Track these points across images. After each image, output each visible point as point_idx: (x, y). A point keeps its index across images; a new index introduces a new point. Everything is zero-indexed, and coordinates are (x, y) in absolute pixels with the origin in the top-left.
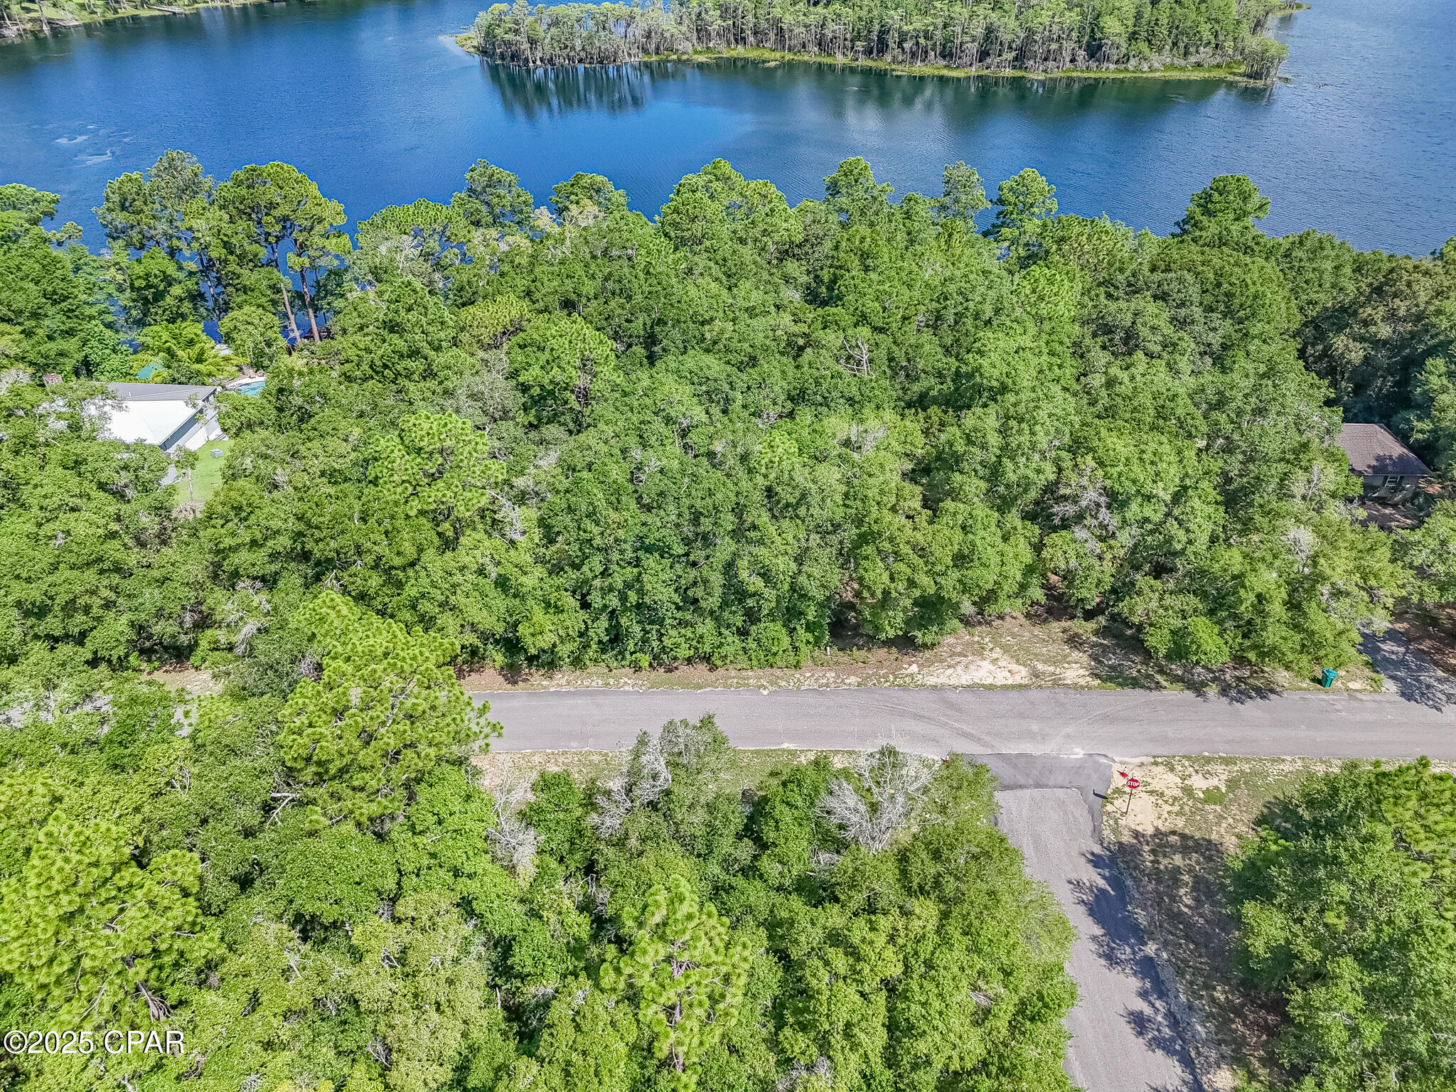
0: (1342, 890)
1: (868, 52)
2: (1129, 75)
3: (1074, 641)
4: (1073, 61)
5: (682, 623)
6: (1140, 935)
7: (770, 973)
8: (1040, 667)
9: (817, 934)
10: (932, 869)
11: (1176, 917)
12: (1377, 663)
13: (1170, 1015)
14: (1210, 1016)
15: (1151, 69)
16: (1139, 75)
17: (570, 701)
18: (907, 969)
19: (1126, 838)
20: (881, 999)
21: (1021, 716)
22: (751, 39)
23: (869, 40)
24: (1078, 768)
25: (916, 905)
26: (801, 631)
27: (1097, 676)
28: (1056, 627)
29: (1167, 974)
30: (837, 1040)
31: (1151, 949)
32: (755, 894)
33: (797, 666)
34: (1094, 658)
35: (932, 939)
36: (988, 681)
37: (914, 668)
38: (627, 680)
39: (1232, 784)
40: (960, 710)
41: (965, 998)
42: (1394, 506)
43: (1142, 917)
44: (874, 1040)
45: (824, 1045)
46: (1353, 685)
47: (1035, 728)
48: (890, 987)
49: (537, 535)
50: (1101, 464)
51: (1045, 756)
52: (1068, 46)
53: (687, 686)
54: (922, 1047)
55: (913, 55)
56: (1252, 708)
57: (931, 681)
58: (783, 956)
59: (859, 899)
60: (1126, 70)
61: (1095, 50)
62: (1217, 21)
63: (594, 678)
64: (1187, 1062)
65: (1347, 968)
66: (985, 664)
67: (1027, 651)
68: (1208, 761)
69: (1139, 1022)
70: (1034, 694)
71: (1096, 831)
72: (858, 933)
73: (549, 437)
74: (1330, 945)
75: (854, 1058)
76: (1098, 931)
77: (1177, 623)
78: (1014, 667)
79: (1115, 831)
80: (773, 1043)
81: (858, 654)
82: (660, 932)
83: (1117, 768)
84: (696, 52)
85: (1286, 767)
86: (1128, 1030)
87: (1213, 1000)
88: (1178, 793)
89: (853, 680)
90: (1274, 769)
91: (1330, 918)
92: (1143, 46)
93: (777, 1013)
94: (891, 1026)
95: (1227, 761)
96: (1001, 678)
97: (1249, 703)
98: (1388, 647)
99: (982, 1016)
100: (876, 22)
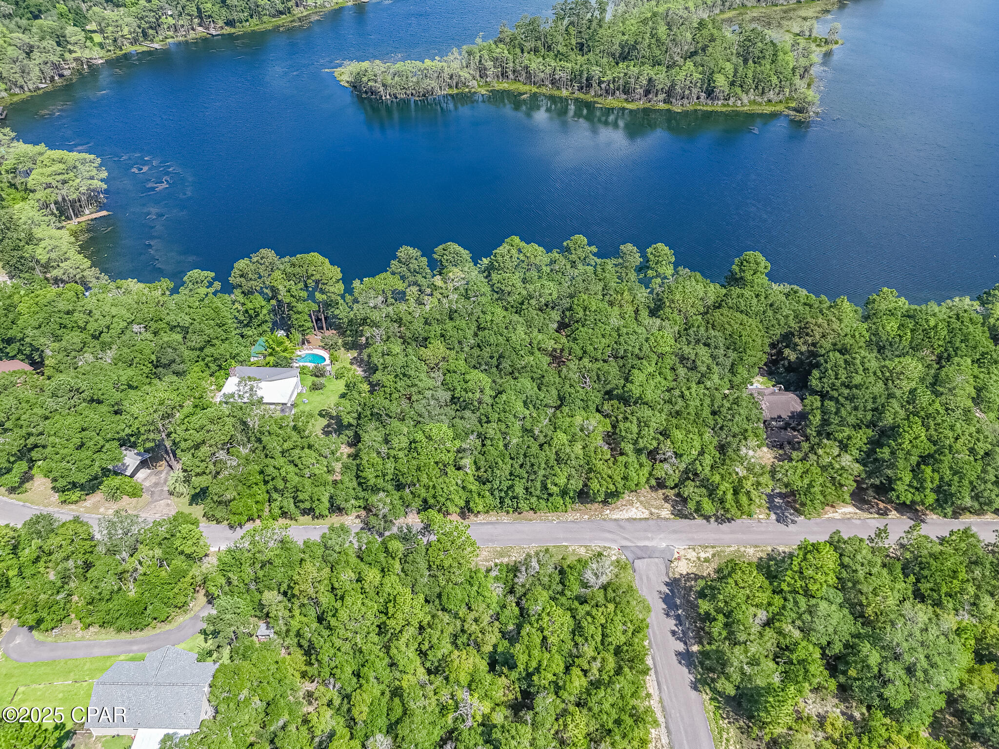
0: (721, 597)
1: (581, 89)
2: (730, 109)
3: (666, 499)
4: (698, 98)
5: (526, 499)
6: (677, 607)
7: (572, 622)
8: (653, 510)
9: (583, 613)
10: (613, 595)
11: (689, 601)
12: (772, 507)
13: (682, 631)
14: (694, 631)
15: (742, 105)
16: (735, 109)
17: (486, 527)
18: (607, 622)
19: (677, 576)
20: (600, 629)
21: (645, 531)
22: (511, 76)
23: (580, 83)
24: (663, 551)
25: (609, 605)
26: (567, 499)
27: (672, 514)
28: (661, 492)
29: (683, 618)
30: (589, 638)
31: (680, 612)
32: (563, 600)
33: (566, 512)
34: (673, 506)
35: (613, 613)
36: (634, 517)
37: (608, 512)
38: (505, 518)
39: (714, 555)
40: (624, 529)
41: (621, 627)
42: (798, 431)
43: (678, 602)
44: (599, 638)
45: (586, 640)
46: (761, 517)
47: (650, 535)
48: (602, 625)
49: (473, 468)
50: (673, 443)
51: (653, 546)
52: (695, 91)
53: (526, 520)
54: (610, 639)
55: (607, 92)
56: (725, 527)
57: (614, 517)
58: (574, 617)
59: (593, 602)
60: (728, 104)
61: (710, 93)
62: (781, 73)
63: (492, 517)
64: (685, 643)
65: (720, 617)
66: (634, 509)
67: (649, 503)
68: (707, 547)
69: (674, 633)
70: (651, 522)
71: (667, 574)
72: (594, 612)
73: (466, 416)
74: (718, 611)
75: (594, 643)
76: (665, 607)
77: (698, 499)
78: (644, 510)
79: (674, 573)
80: (573, 640)
81: (588, 506)
82: (548, 614)
83: (676, 550)
84: (479, 86)
85: (732, 549)
86: (670, 635)
87: (696, 626)
88: (695, 559)
89: (586, 517)
90: (728, 550)
91: (720, 604)
92: (738, 90)
93: (573, 632)
94: (603, 635)
95: (713, 547)
96: (639, 515)
97: (724, 524)
98: (777, 500)
99: (625, 632)
100: (585, 73)
